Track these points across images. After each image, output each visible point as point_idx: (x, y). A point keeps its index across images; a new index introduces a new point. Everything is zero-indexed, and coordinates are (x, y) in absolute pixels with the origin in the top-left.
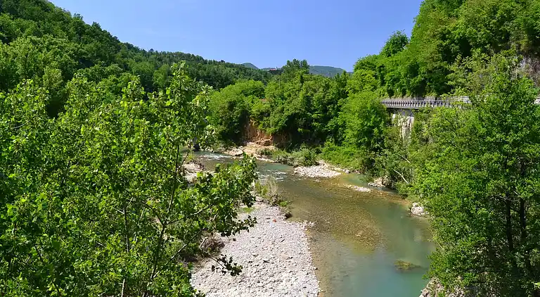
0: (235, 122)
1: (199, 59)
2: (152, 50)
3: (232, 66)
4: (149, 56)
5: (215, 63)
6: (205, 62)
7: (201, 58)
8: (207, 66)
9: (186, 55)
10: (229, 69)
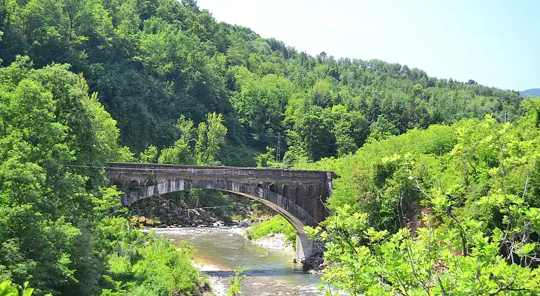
0: (384, 214)
1: (417, 76)
2: (323, 54)
3: (489, 92)
4: (314, 65)
5: (452, 85)
6: (431, 83)
7: (423, 74)
8: (432, 90)
9: (390, 66)
10: (482, 98)
